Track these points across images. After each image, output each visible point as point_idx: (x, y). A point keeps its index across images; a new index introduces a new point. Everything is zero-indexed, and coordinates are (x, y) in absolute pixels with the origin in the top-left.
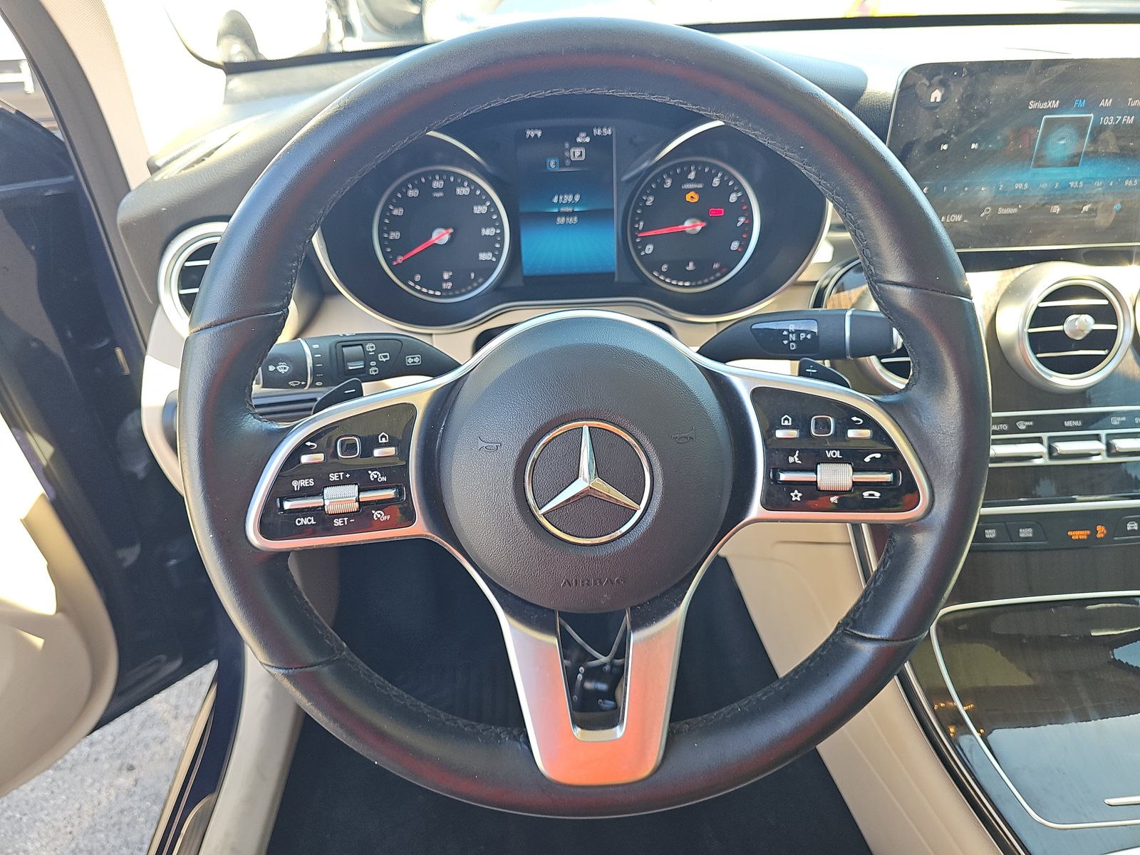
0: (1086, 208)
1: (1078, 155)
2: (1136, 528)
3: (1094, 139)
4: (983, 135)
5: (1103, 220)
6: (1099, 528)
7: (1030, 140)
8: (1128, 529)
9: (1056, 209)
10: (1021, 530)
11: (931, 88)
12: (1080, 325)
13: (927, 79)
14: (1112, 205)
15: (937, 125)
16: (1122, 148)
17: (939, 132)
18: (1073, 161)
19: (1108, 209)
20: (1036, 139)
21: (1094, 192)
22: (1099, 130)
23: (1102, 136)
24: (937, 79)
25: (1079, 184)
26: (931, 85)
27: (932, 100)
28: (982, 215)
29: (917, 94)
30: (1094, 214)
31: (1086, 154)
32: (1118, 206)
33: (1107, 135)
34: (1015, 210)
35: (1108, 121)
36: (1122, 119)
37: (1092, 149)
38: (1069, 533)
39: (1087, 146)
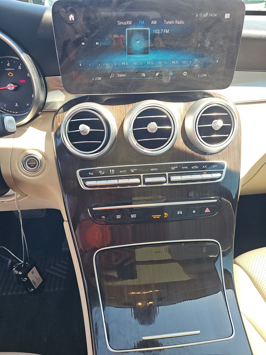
0: (157, 74)
1: (147, 49)
2: (181, 213)
3: (152, 41)
4: (99, 37)
5: (166, 80)
6: (165, 214)
7: (123, 41)
8: (178, 214)
9: (144, 75)
10: (131, 215)
11: (68, 13)
12: (153, 127)
13: (64, 8)
14: (168, 73)
15: (77, 33)
16: (167, 45)
17: (78, 36)
18: (145, 51)
19: (167, 75)
20: (125, 41)
21: (159, 66)
22: (154, 36)
23: (156, 39)
24: (69, 8)
25: (151, 63)
26: (67, 12)
27: (70, 19)
28: (110, 77)
29: (61, 16)
30: (161, 78)
31: (151, 48)
32: (171, 74)
33: (157, 39)
34: (125, 75)
35: (157, 31)
36: (163, 31)
37: (152, 45)
38: (152, 216)
39: (150, 44)
